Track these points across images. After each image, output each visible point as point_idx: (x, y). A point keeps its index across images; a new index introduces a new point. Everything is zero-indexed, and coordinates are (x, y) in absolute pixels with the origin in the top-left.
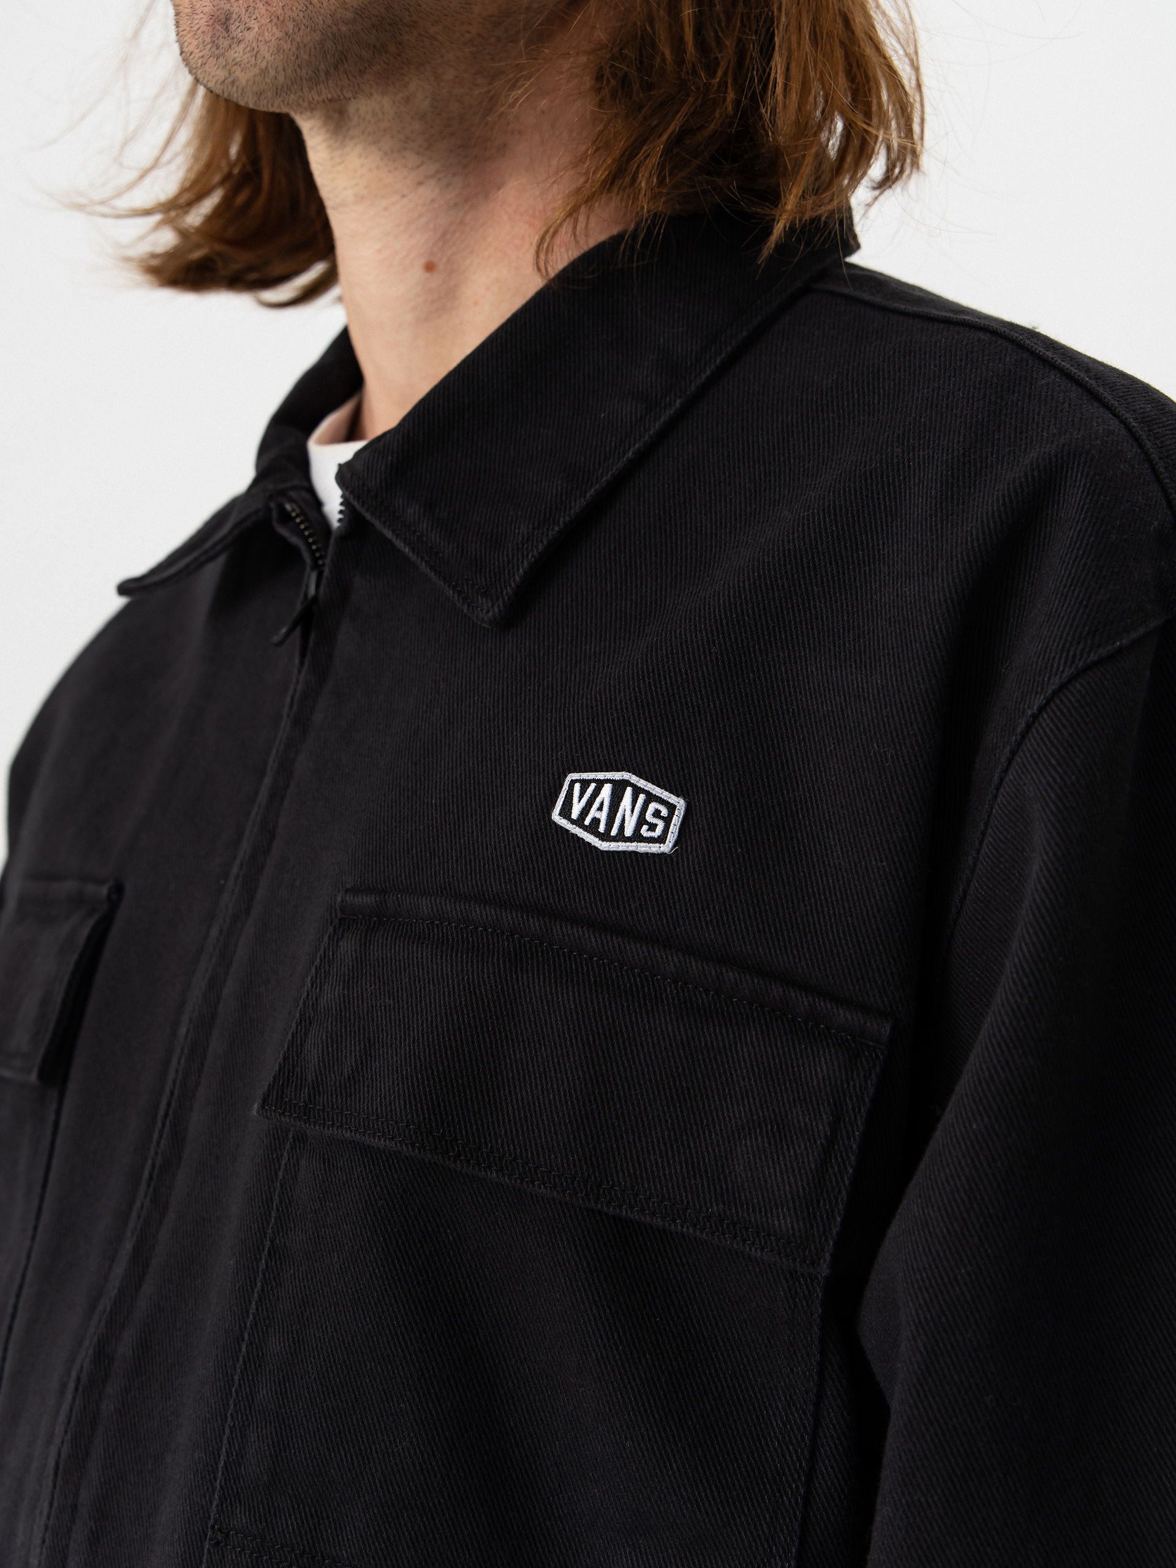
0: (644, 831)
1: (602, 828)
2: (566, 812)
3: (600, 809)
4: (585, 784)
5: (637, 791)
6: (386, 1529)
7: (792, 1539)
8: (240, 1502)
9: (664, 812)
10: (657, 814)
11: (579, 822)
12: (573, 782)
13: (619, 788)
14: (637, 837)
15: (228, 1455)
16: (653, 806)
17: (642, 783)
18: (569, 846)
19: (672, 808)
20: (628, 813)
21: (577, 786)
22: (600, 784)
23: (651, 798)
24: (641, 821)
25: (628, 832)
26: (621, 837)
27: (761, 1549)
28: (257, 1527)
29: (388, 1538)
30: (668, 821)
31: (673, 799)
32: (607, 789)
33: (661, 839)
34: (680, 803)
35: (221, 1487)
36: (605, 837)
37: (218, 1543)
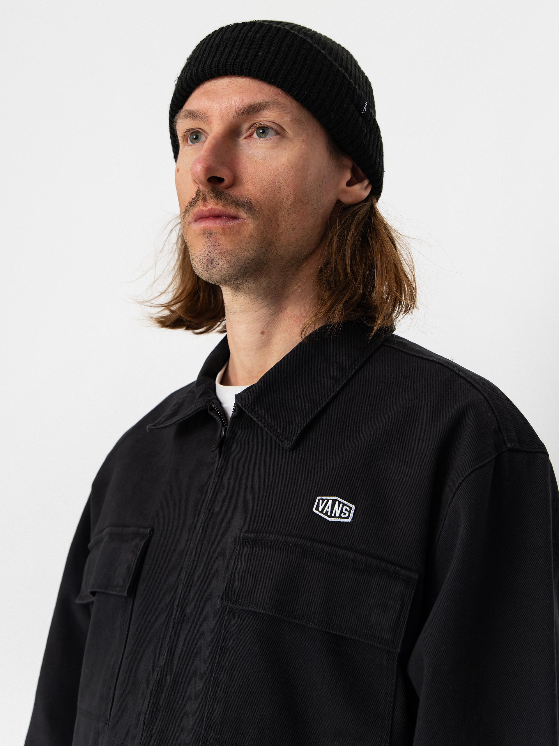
0: (342, 515)
1: (329, 514)
2: (317, 508)
3: (328, 508)
4: (323, 500)
5: (340, 503)
6: (260, 736)
7: (387, 737)
8: (211, 729)
9: (348, 509)
10: (346, 510)
11: (322, 512)
12: (319, 500)
13: (334, 502)
14: (340, 517)
15: (207, 714)
16: (345, 507)
17: (341, 500)
18: (319, 519)
19: (351, 508)
20: (337, 509)
21: (321, 501)
22: (328, 500)
23: (344, 505)
24: (341, 512)
25: (337, 515)
26: (335, 517)
27: (378, 740)
28: (218, 736)
29: (261, 739)
30: (350, 512)
31: (351, 505)
32: (330, 502)
33: (348, 518)
34: (353, 507)
35: (205, 724)
36: (330, 516)
37: (204, 743)
